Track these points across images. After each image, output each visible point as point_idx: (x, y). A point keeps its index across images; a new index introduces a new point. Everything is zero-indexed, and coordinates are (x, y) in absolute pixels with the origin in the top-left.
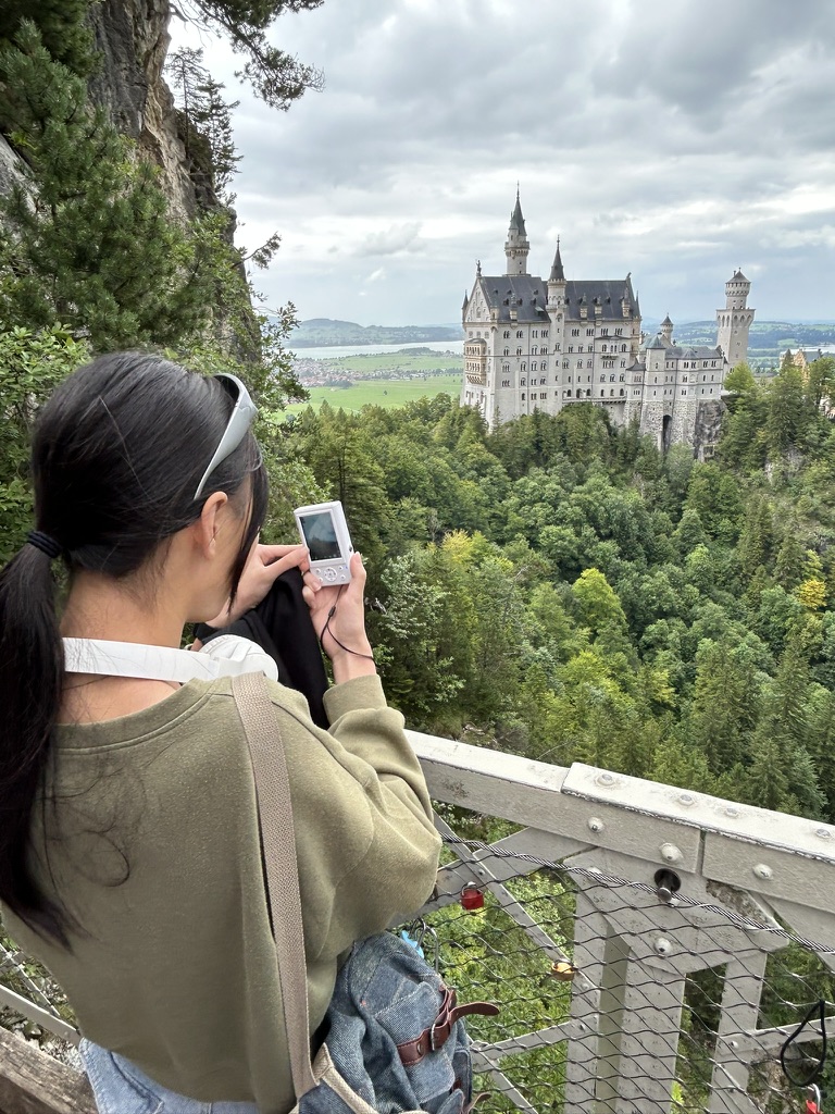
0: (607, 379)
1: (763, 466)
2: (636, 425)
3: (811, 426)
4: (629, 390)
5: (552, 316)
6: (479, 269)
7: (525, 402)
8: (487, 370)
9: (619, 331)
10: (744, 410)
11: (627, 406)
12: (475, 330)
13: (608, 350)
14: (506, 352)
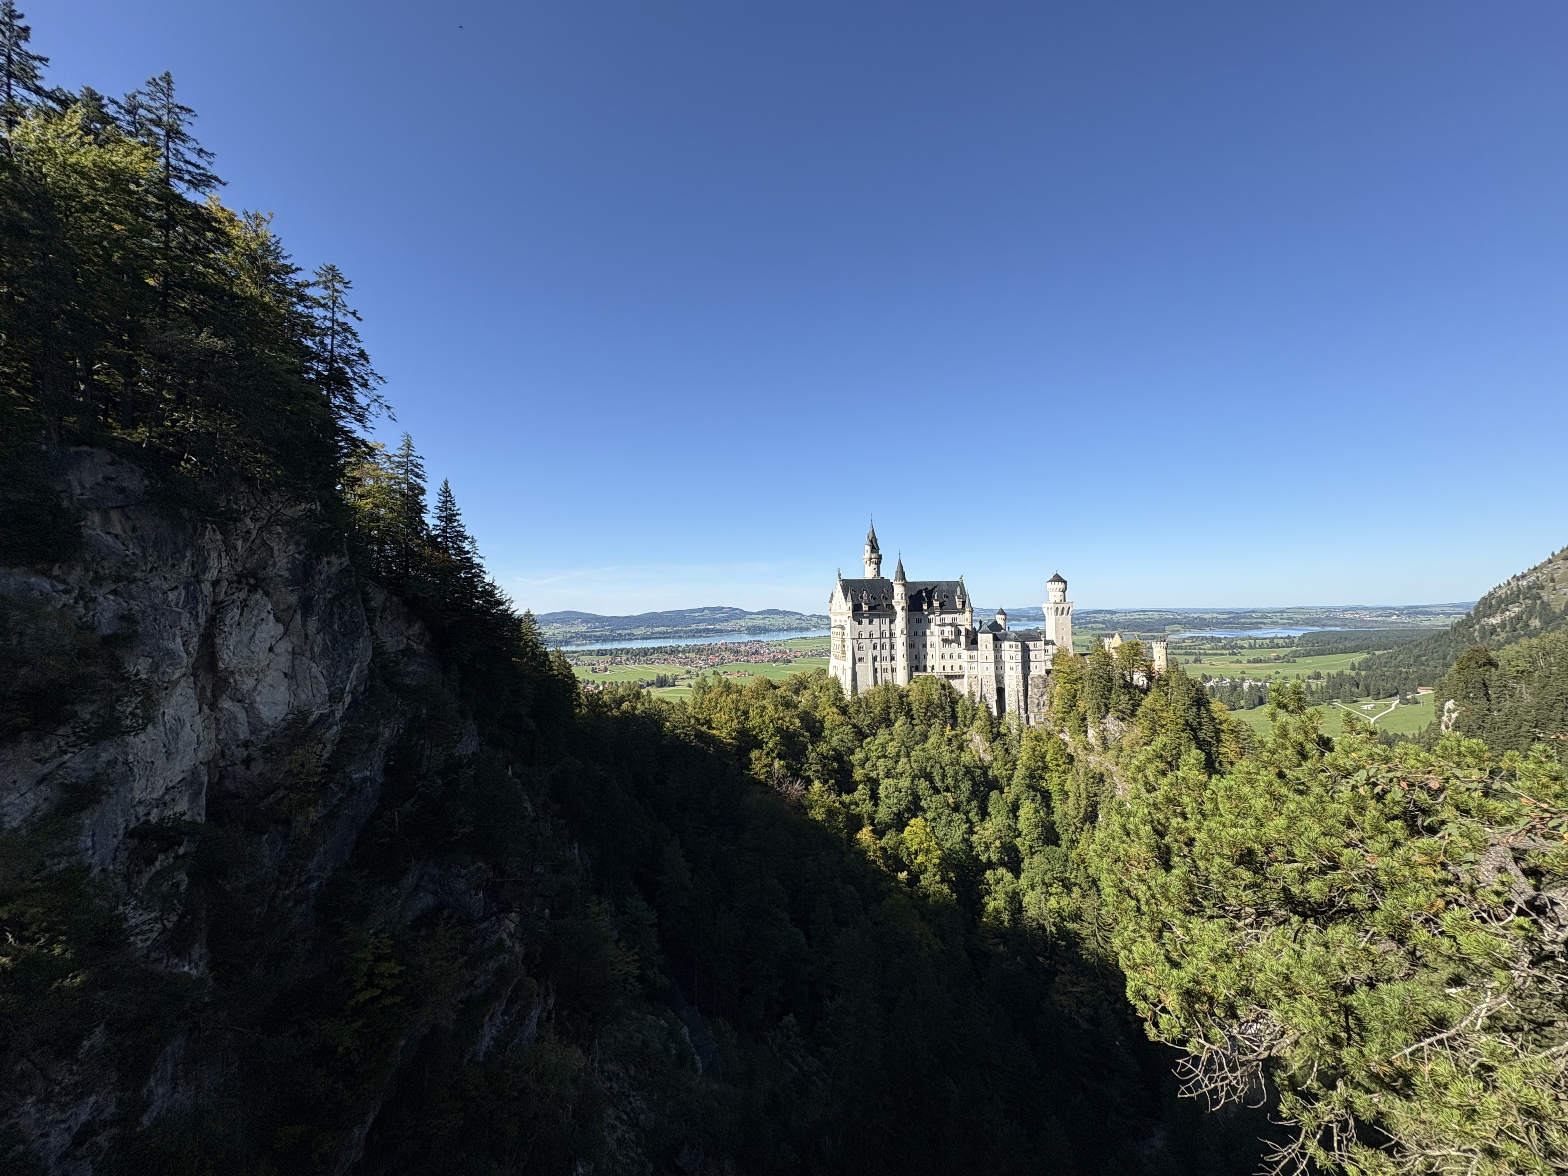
0: (947, 656)
1: (1086, 732)
2: (972, 694)
3: (1122, 697)
4: (965, 666)
5: (898, 608)
6: (840, 575)
7: (879, 675)
8: (846, 649)
9: (954, 619)
10: (1065, 683)
11: (966, 678)
12: (838, 618)
13: (946, 634)
14: (860, 635)
